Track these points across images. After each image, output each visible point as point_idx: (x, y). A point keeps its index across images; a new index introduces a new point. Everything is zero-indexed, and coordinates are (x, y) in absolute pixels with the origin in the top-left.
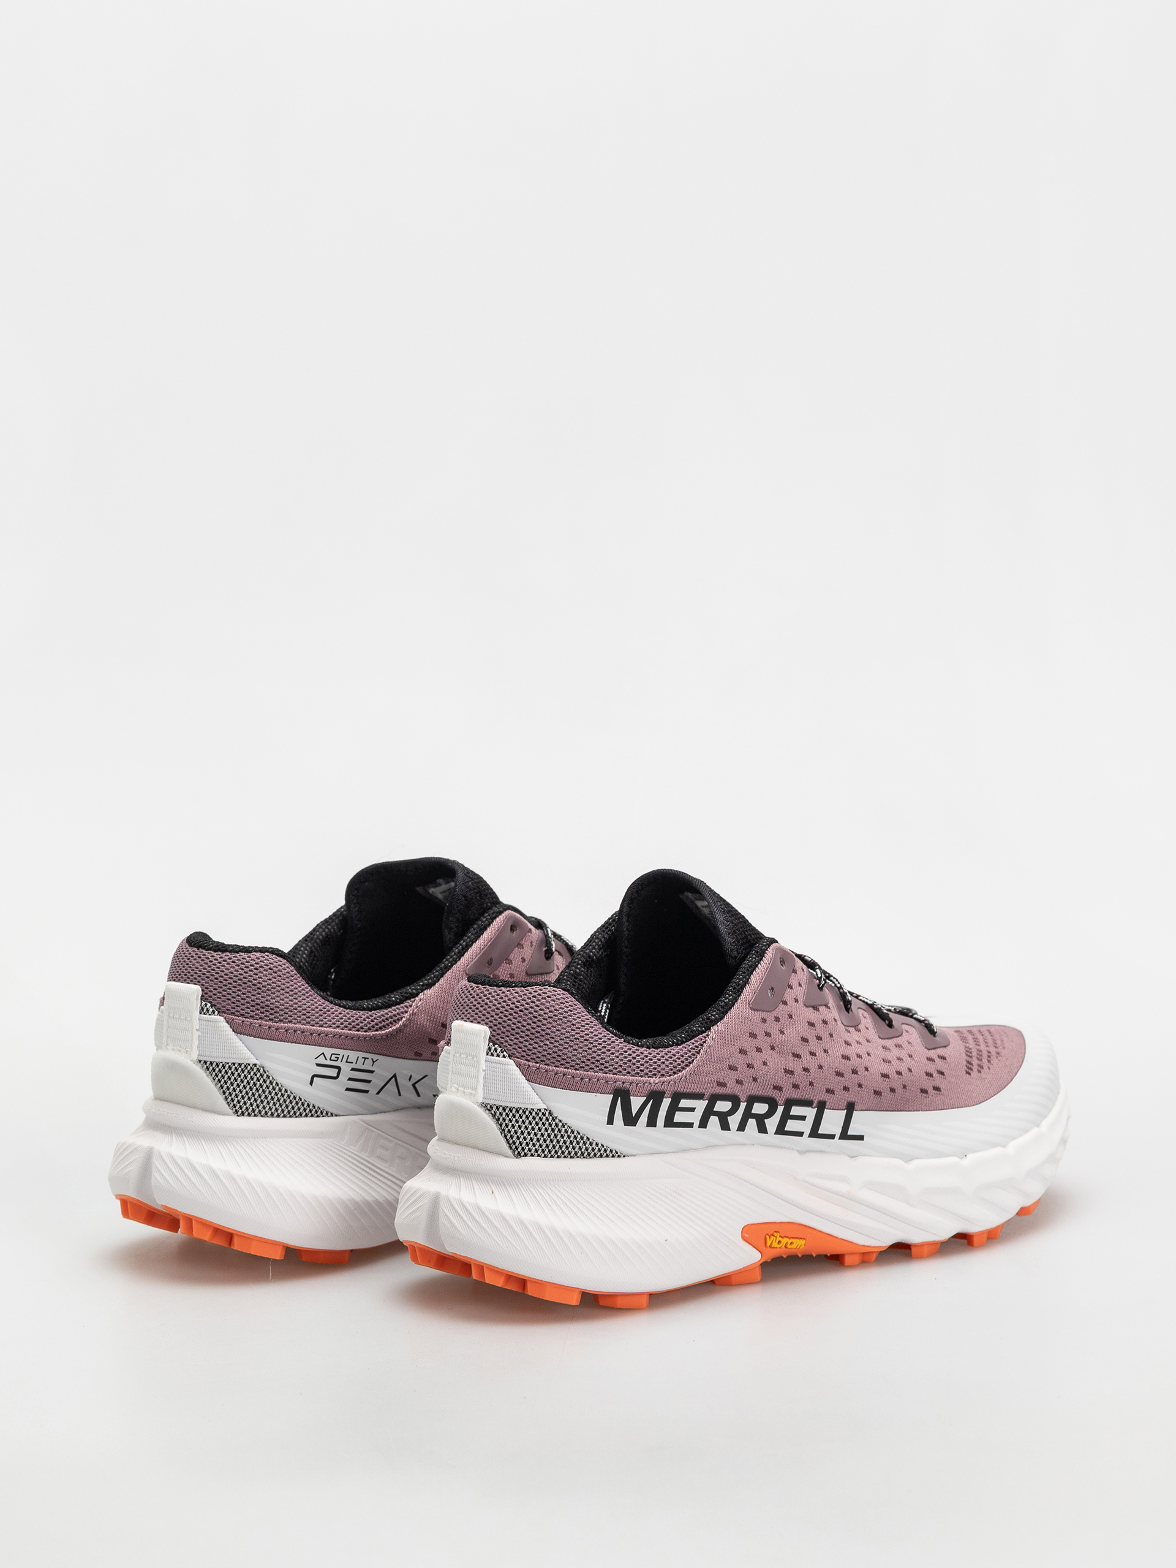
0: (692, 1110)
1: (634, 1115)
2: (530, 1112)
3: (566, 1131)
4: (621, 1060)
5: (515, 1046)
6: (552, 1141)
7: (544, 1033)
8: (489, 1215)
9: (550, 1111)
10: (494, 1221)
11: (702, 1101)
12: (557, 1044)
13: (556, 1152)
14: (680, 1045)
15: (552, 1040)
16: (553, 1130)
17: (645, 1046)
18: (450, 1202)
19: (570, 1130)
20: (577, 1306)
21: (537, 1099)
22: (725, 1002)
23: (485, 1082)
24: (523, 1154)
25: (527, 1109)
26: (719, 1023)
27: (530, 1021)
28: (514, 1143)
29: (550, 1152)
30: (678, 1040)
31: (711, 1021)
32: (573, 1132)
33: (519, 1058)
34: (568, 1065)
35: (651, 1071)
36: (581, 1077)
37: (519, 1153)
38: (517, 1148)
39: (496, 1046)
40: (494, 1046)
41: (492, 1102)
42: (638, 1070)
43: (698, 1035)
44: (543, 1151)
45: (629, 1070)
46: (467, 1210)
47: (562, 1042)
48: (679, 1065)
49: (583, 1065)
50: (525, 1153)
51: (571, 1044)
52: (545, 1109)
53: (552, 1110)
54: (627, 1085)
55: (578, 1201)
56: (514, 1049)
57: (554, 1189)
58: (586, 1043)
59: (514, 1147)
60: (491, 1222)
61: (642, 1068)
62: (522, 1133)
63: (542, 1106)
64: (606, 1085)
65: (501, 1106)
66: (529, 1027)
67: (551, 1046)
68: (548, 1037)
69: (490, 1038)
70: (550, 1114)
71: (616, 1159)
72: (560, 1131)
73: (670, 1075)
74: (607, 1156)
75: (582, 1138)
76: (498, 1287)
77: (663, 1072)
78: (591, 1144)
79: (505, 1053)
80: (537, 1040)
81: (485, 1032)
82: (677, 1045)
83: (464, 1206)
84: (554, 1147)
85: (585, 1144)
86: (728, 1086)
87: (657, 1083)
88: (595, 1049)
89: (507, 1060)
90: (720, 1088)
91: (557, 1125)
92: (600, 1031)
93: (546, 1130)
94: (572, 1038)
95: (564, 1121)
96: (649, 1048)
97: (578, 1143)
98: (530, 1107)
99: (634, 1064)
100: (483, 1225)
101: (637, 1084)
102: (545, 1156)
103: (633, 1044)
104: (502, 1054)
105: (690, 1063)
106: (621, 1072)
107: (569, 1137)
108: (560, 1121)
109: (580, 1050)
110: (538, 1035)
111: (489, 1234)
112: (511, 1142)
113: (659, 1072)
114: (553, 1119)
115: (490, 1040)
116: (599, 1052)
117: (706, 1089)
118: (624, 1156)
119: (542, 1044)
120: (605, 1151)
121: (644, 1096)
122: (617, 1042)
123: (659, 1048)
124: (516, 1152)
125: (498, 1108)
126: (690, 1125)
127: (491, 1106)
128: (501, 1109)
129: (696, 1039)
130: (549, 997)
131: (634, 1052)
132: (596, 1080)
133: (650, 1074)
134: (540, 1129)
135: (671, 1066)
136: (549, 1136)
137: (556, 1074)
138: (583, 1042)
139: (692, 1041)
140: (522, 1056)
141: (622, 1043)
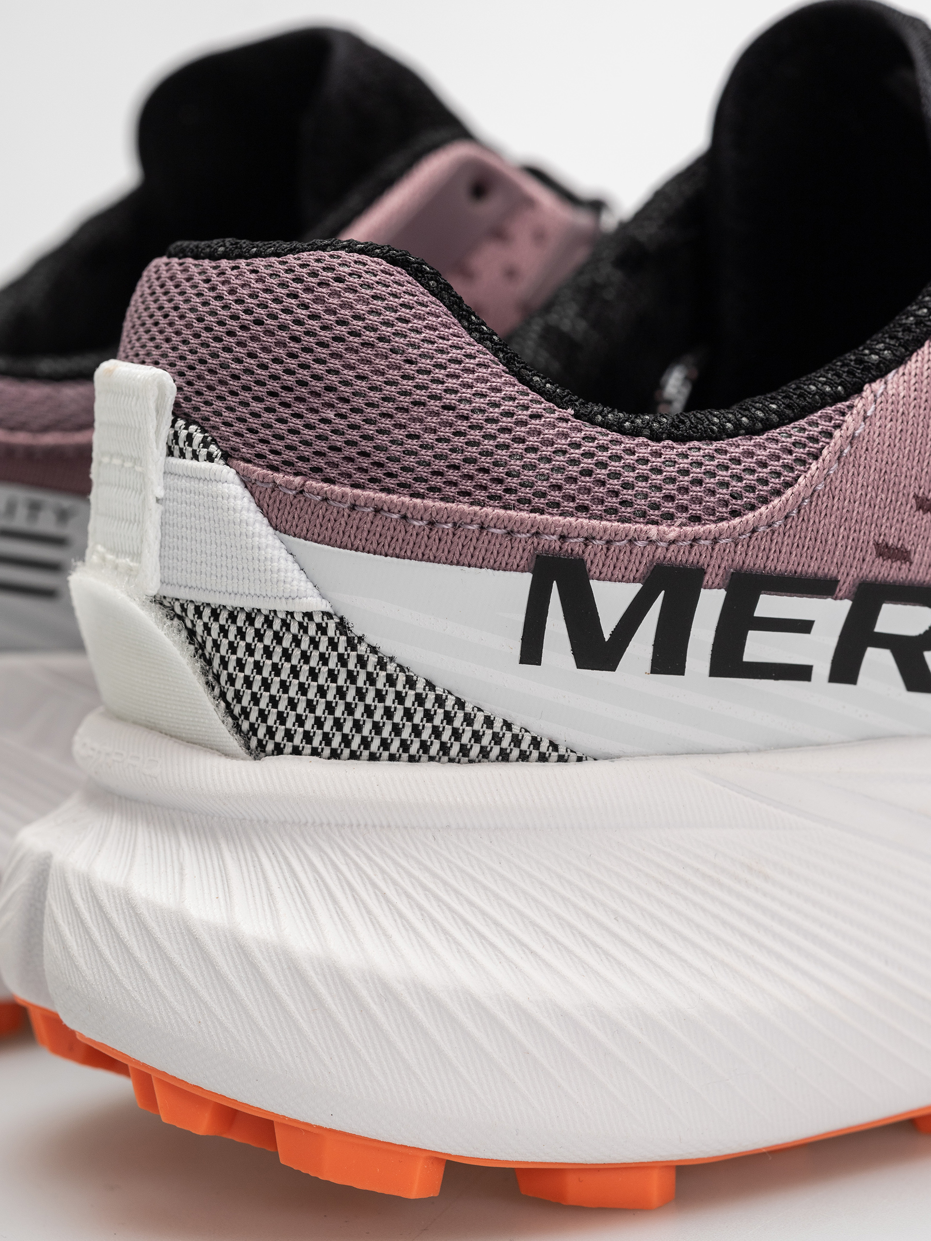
0: (804, 626)
1: (607, 637)
2: (284, 621)
3: (391, 680)
4: (560, 469)
5: (239, 426)
6: (350, 709)
7: (318, 386)
8: (152, 924)
9: (342, 619)
10: (166, 944)
11: (829, 600)
12: (357, 419)
13: (366, 743)
14: (759, 433)
15: (344, 408)
16: (352, 677)
17: (647, 432)
18: (67, 885)
19: (402, 678)
20: (429, 1201)
21: (298, 582)
22: (915, 316)
23: (163, 535)
24: (270, 747)
25: (275, 612)
26: (890, 376)
27: (281, 352)
28: (245, 713)
29: (346, 741)
30: (753, 418)
31: (867, 369)
32: (411, 683)
33: (249, 461)
34: (390, 482)
35: (655, 506)
36: (427, 516)
37: (261, 745)
38: (253, 729)
39: (193, 428)
40: (186, 428)
41: (184, 594)
42: (613, 502)
43: (823, 406)
44: (327, 739)
45: (584, 499)
46: (101, 908)
47: (373, 413)
48: (751, 489)
49: (437, 481)
50: (277, 745)
51: (401, 418)
52: (324, 613)
53: (348, 618)
54: (575, 545)
55: (425, 888)
56: (236, 434)
57: (352, 853)
58: (449, 416)
59: (245, 726)
60: (159, 947)
61: (628, 494)
62: (266, 685)
63: (316, 604)
64: (506, 542)
65: (208, 605)
66: (277, 368)
67: (341, 424)
68: (330, 397)
69: (177, 405)
70: (342, 626)
71: (552, 769)
72: (371, 679)
73: (722, 519)
74: (524, 757)
75: (440, 701)
76: (198, 1135)
77: (696, 509)
78: (469, 720)
79: (213, 448)
80: (301, 408)
81: (161, 387)
82: (751, 432)
83: (95, 898)
84: (358, 726)
85: (449, 718)
86: (916, 558)
87: (673, 542)
88: (476, 435)
89: (219, 467)
90: (888, 563)
91: (362, 661)
92: (497, 382)
93: (332, 676)
94: (405, 401)
95: (386, 649)
96: (659, 440)
97: (429, 716)
98: (282, 607)
99: (603, 483)
100: (138, 954)
101: (609, 542)
102: (335, 755)
103: (605, 425)
104: (204, 452)
105: (788, 485)
106: (557, 505)
107: (400, 698)
108: (374, 650)
109: (429, 438)
110: (303, 391)
111: (150, 980)
112: (237, 710)
113: (684, 509)
114: (352, 644)
115: (178, 412)
116: (489, 445)
117: (839, 565)
118: (580, 759)
119: (312, 418)
120: (516, 741)
121: (634, 580)
122: (551, 417)
123: (691, 439)
124: (254, 743)
125: (198, 612)
126: (802, 673)
127: (182, 606)
128: (207, 613)
129: (814, 417)
130: (339, 279)
131: (604, 448)
132: (475, 527)
133: (654, 514)
134: (313, 675)
135: (723, 493)
136: (341, 693)
137: (353, 507)
138: (437, 414)
139: (802, 422)
140: (260, 456)
141: (567, 421)
